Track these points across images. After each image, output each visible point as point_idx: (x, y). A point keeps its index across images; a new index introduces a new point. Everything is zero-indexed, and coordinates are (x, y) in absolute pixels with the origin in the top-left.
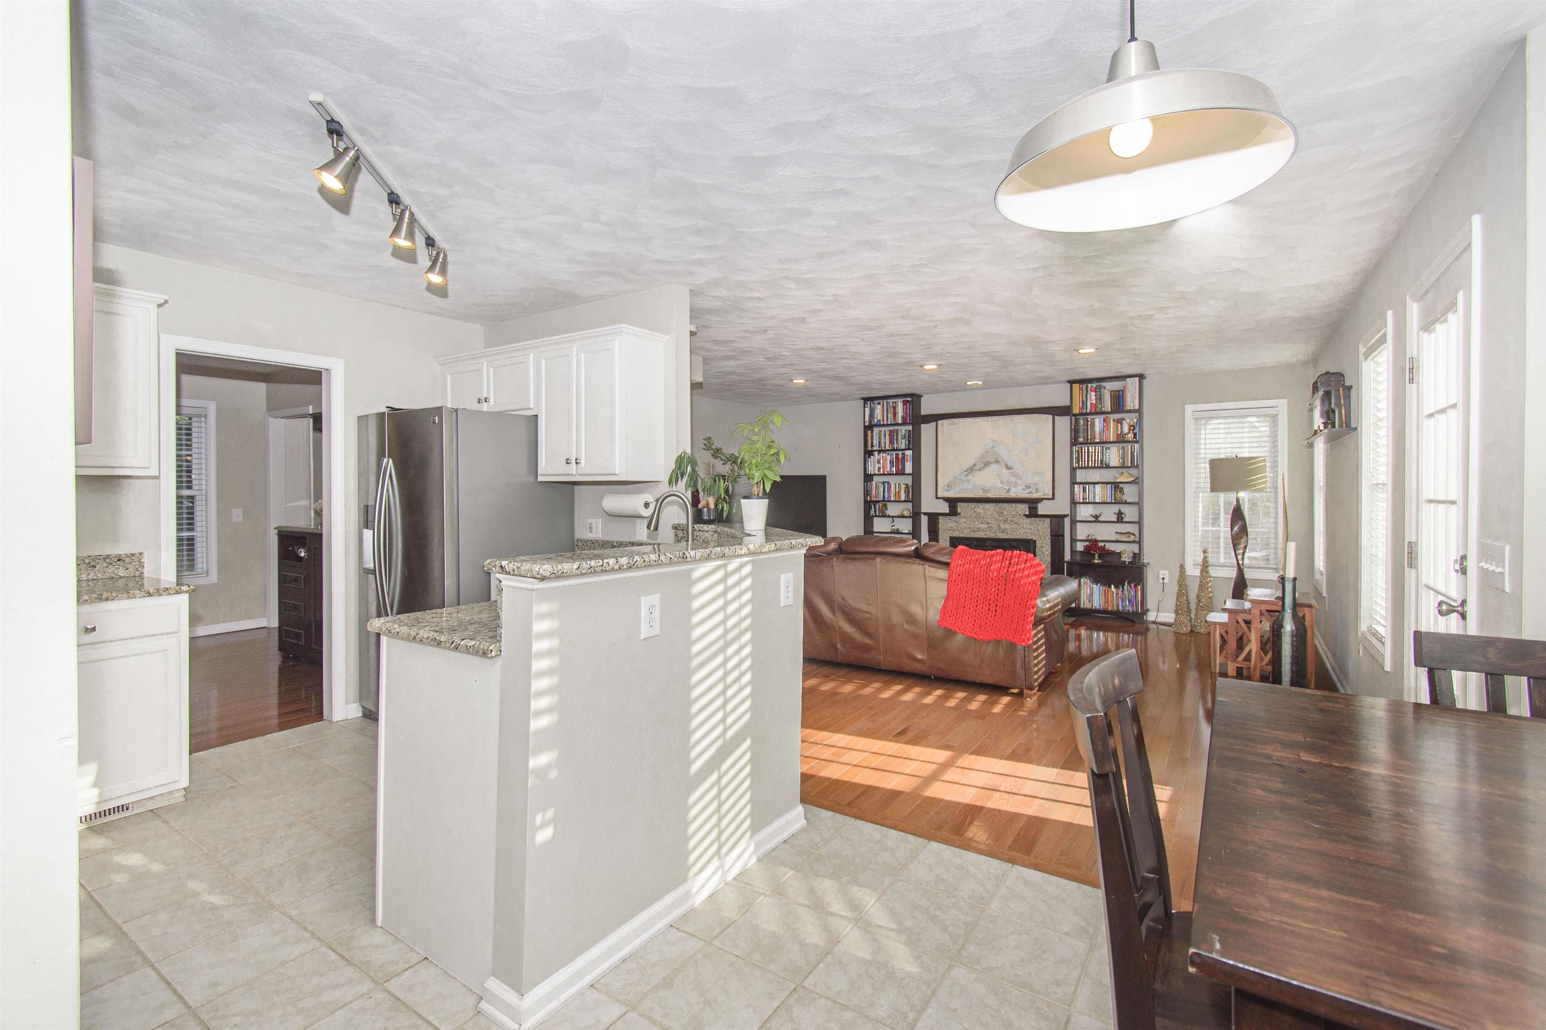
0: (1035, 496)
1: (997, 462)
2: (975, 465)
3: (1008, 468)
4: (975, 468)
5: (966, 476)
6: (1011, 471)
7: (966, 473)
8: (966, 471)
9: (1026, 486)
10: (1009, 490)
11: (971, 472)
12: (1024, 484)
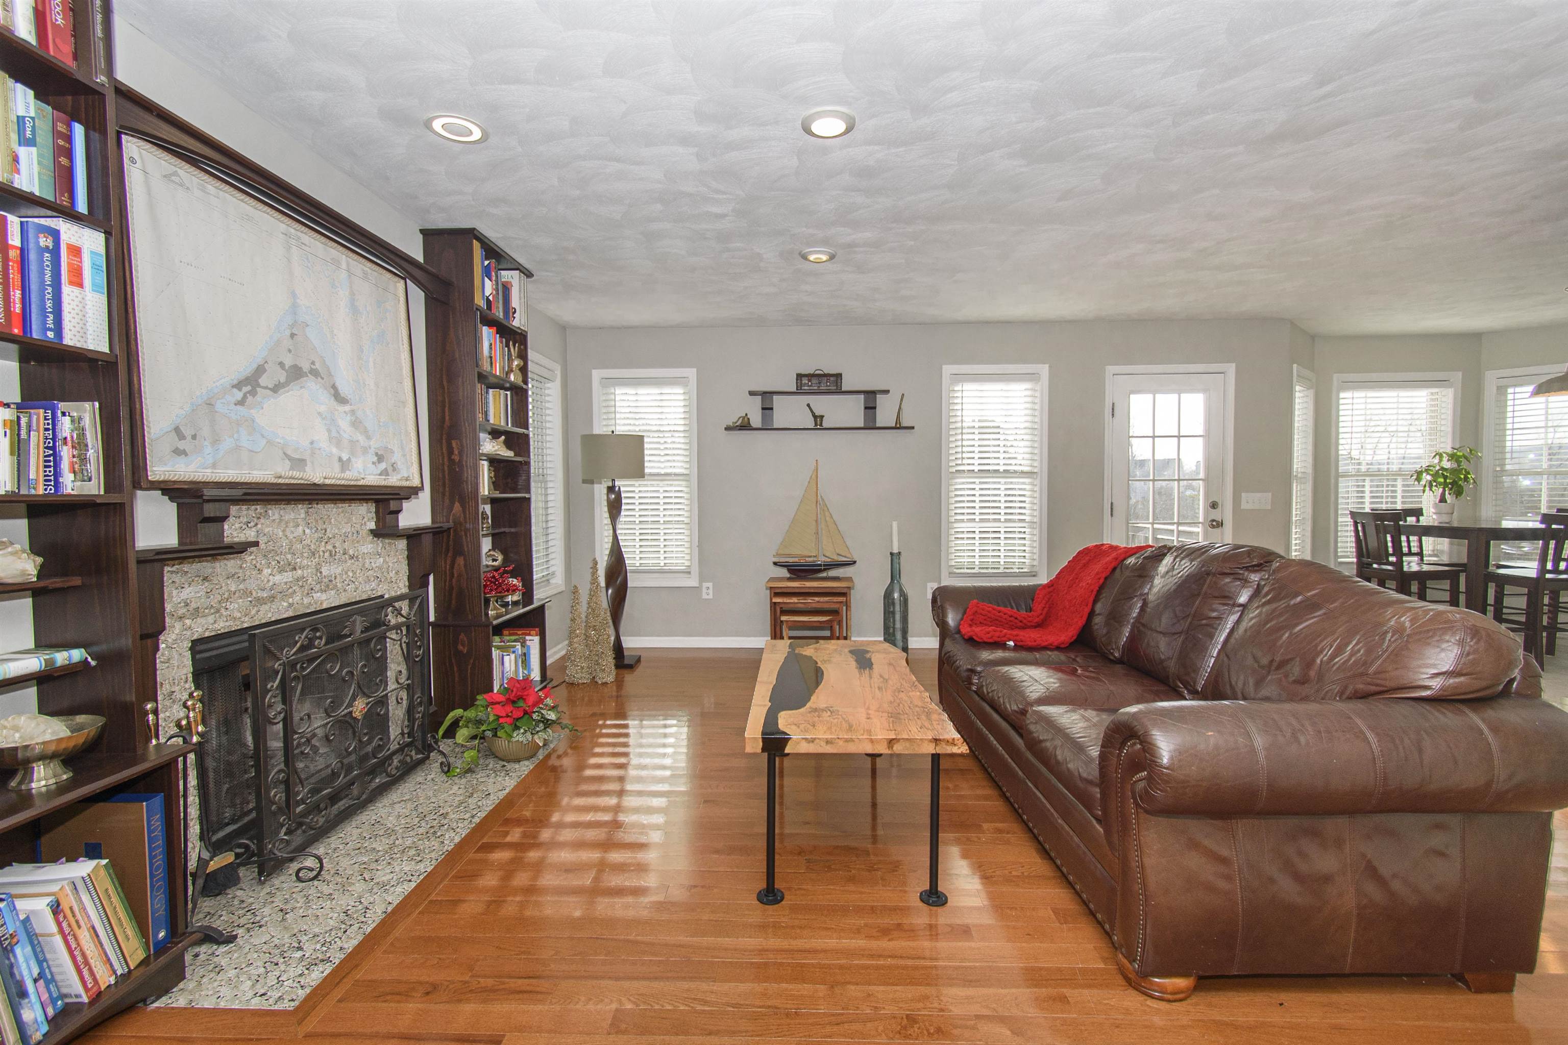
0: (394, 480)
1: (315, 373)
2: (260, 370)
3: (339, 398)
4: (263, 381)
5: (241, 403)
6: (347, 408)
7: (239, 395)
8: (238, 386)
9: (377, 454)
10: (344, 465)
11: (253, 393)
12: (372, 451)
